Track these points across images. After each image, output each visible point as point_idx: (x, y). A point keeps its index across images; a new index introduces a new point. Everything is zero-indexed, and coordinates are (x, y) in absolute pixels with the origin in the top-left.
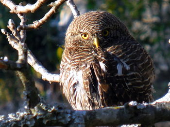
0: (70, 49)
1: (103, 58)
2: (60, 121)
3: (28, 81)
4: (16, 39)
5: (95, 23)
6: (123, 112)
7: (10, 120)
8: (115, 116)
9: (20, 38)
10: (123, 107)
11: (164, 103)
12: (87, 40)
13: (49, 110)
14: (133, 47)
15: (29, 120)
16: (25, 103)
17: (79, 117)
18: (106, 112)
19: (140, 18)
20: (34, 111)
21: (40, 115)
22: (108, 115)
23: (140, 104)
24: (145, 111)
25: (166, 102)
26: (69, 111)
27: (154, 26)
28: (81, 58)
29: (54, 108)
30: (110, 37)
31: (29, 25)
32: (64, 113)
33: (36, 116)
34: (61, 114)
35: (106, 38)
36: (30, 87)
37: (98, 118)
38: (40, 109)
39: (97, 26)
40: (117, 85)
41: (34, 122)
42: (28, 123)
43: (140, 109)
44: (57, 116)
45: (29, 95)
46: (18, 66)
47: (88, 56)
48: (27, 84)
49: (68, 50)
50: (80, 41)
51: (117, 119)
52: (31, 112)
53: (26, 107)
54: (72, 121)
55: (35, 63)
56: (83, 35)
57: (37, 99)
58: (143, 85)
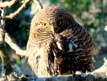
0: (34, 34)
1: (59, 39)
3: (5, 57)
5: (51, 16)
6: (71, 79)
10: (71, 75)
11: (100, 73)
12: (47, 28)
13: (19, 77)
14: (79, 31)
16: (3, 72)
18: (59, 79)
20: (9, 77)
23: (83, 73)
24: (87, 79)
25: (102, 73)
26: (34, 78)
27: (97, 15)
28: (42, 40)
29: (23, 75)
30: (62, 25)
31: (7, 16)
32: (30, 79)
35: (59, 26)
36: (6, 60)
38: (13, 76)
39: (53, 18)
40: (69, 59)
43: (83, 77)
45: (6, 66)
47: (47, 38)
48: (4, 58)
49: (33, 35)
50: (41, 29)
52: (7, 78)
53: (3, 75)
55: (11, 43)
56: (44, 24)
57: (11, 69)
58: (87, 59)
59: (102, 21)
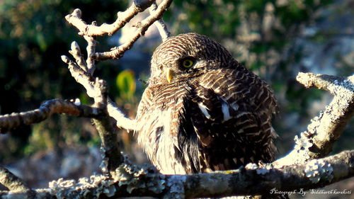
2: (150, 189)
3: (108, 133)
4: (82, 70)
6: (238, 179)
7: (81, 187)
8: (226, 184)
9: (87, 68)
10: (237, 171)
11: (295, 167)
13: (135, 174)
15: (108, 188)
16: (102, 164)
17: (176, 184)
18: (214, 177)
19: (233, 35)
20: (116, 174)
21: (124, 181)
22: (217, 181)
24: (268, 177)
25: (297, 166)
29: (142, 170)
32: (156, 178)
33: (118, 182)
34: (152, 180)
36: (110, 141)
37: (203, 185)
38: (123, 171)
40: (225, 136)
41: (115, 190)
42: (107, 191)
43: (261, 174)
44: (146, 183)
45: (110, 153)
46: (95, 112)
48: (106, 137)
51: (230, 189)
52: (110, 176)
53: (104, 169)
54: (167, 190)
57: (119, 158)
58: (260, 132)
59: (263, 57)
